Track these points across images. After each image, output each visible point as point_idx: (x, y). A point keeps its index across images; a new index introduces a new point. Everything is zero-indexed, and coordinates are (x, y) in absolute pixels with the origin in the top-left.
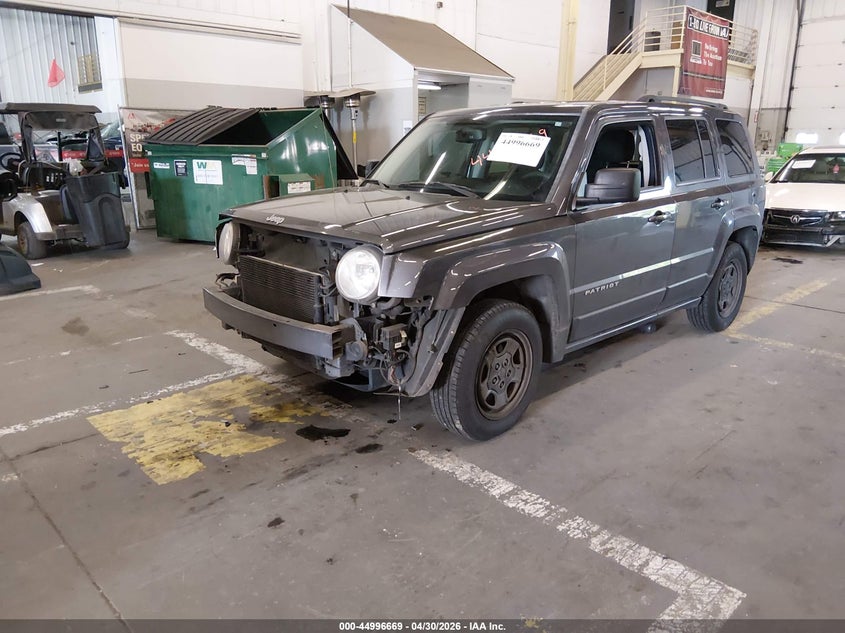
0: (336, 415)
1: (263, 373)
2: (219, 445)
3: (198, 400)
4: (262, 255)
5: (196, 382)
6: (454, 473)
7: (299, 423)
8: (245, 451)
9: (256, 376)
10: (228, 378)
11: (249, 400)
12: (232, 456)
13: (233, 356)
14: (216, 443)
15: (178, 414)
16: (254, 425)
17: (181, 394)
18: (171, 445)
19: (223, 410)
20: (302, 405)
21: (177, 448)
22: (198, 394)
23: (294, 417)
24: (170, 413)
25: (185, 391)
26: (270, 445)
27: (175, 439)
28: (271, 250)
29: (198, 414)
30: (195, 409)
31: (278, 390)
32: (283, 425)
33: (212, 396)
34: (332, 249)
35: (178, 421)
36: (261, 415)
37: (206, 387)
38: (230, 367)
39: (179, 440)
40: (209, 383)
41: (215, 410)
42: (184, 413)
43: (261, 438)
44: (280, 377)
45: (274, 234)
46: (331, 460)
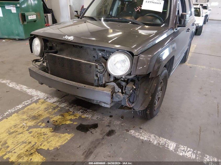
0: (87, 116)
1: (47, 98)
2: (45, 143)
3: (25, 117)
4: (56, 53)
5: (20, 106)
6: (150, 141)
7: (75, 123)
8: (59, 144)
9: (45, 100)
10: (33, 103)
11: (48, 113)
12: (54, 149)
13: (30, 90)
14: (43, 141)
15: (19, 126)
16: (57, 128)
17: (16, 114)
18: (23, 146)
19: (38, 121)
20: (71, 113)
21: (26, 148)
22: (24, 113)
23: (71, 120)
24: (15, 126)
25: (17, 112)
26: (69, 139)
27: (23, 142)
28: (61, 50)
29: (28, 125)
30: (25, 122)
31: (57, 107)
32: (69, 125)
33: (30, 113)
34: (98, 52)
35: (20, 130)
36: (57, 121)
37: (26, 109)
38: (31, 97)
39: (25, 143)
40: (26, 106)
41: (35, 121)
42: (21, 125)
43: (63, 135)
44: (55, 99)
45: (63, 44)
46: (99, 143)
